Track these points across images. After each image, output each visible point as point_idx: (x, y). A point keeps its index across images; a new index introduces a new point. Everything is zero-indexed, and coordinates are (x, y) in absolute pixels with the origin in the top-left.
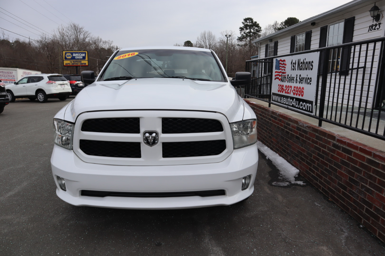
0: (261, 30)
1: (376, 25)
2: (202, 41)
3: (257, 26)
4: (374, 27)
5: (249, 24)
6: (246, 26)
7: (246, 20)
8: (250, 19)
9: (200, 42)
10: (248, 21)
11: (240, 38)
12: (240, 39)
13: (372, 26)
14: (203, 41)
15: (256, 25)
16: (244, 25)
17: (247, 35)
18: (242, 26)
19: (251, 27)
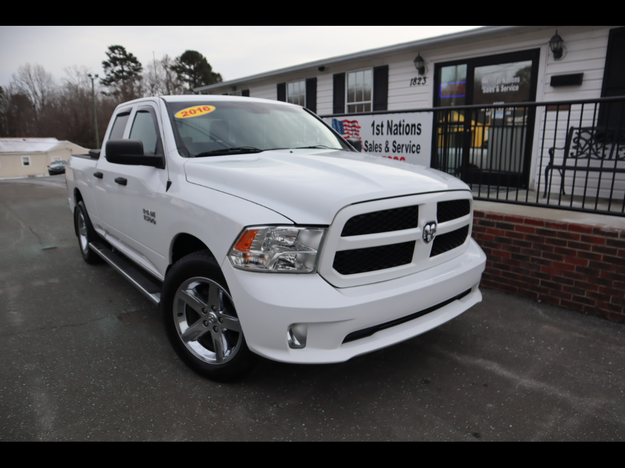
0: (142, 69)
1: (420, 79)
2: (23, 82)
3: (134, 60)
4: (417, 81)
5: (118, 56)
6: (114, 60)
7: (113, 49)
8: (121, 49)
9: (20, 85)
10: (116, 51)
11: (105, 80)
12: (106, 82)
13: (415, 80)
14: (28, 83)
15: (131, 58)
16: (110, 57)
17: (117, 75)
18: (107, 59)
19: (122, 62)
